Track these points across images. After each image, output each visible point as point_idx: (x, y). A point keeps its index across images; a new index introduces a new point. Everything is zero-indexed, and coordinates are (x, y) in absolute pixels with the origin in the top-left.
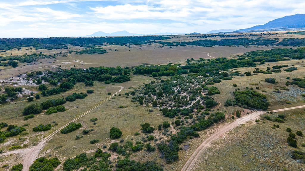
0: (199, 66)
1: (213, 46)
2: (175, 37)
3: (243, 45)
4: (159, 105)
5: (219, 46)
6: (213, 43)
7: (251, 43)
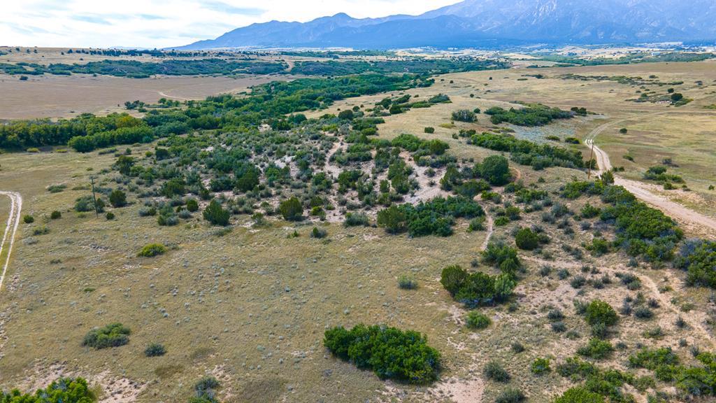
3: (225, 74)
4: (305, 213)
5: (169, 76)
6: (147, 68)
7: (237, 70)
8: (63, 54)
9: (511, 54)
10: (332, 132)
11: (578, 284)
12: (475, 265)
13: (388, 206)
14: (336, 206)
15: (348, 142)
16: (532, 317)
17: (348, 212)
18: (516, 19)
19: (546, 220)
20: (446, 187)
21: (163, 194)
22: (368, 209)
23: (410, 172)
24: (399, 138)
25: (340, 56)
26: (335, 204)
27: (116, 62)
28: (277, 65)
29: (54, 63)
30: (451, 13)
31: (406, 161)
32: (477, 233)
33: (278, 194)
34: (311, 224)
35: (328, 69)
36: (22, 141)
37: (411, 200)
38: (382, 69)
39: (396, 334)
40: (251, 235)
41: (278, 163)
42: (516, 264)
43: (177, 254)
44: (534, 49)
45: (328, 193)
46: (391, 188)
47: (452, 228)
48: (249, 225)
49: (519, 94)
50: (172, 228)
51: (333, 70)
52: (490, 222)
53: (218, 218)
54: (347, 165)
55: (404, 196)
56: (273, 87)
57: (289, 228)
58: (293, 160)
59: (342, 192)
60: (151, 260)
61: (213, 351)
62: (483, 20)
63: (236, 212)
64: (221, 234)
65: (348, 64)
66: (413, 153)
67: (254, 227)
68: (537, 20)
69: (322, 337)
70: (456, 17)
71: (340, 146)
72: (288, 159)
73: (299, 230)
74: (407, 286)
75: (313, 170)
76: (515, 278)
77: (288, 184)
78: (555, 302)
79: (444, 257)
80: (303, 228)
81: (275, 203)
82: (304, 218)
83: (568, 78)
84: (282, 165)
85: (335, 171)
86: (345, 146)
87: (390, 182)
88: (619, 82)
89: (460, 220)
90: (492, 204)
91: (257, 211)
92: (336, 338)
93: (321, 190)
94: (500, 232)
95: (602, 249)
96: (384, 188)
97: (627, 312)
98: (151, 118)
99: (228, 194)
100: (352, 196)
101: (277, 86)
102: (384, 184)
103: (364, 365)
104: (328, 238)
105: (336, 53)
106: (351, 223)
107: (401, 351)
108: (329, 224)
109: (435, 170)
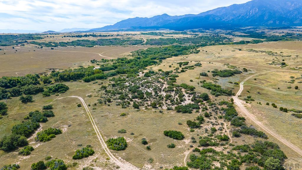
0: (113, 67)
1: (95, 46)
2: (47, 36)
3: (121, 45)
4: (157, 106)
5: (100, 46)
6: (92, 43)
7: (125, 43)
8: (62, 37)
9: (236, 33)
10: (163, 80)
11: (213, 125)
12: (195, 120)
13: (178, 105)
14: (165, 104)
15: (168, 85)
16: (202, 130)
17: (168, 106)
18: (240, 16)
19: (213, 110)
20: (192, 101)
21: (119, 99)
22: (173, 106)
23: (184, 96)
24: (182, 84)
25: (164, 35)
26: (164, 104)
27: (81, 40)
28: (140, 41)
29: (61, 41)
30: (211, 13)
31: (183, 92)
32: (197, 113)
33: (150, 100)
34: (159, 109)
35: (159, 43)
36: (68, 78)
37: (183, 104)
38: (181, 42)
39: (176, 132)
40: (145, 111)
41: (148, 90)
42: (203, 120)
43: (129, 115)
44: (247, 29)
45: (163, 101)
46: (179, 100)
47: (192, 111)
48: (144, 109)
49: (230, 59)
50: (126, 109)
51: (162, 43)
52: (200, 110)
53: (136, 107)
54: (167, 92)
55: (182, 102)
56: (140, 53)
57: (154, 110)
58: (153, 90)
59: (166, 100)
60: (123, 116)
61: (143, 134)
62: (225, 16)
63: (140, 105)
64: (138, 111)
65: (168, 39)
66: (185, 90)
67: (145, 109)
68: (249, 16)
69: (163, 132)
70: (213, 15)
71: (166, 86)
72: (151, 89)
73: (156, 110)
74: (180, 124)
75: (158, 93)
76: (202, 123)
77: (152, 97)
78: (208, 128)
79: (188, 118)
80: (157, 110)
81: (149, 103)
82: (157, 107)
83: (250, 51)
84: (150, 92)
85: (164, 94)
86: (167, 86)
87: (178, 98)
88: (268, 54)
89: (194, 109)
90: (203, 106)
91: (145, 105)
92: (166, 132)
93: (161, 100)
94: (202, 113)
95: (221, 118)
96: (177, 100)
97: (219, 129)
98: (102, 68)
99: (137, 100)
100: (169, 102)
101: (142, 53)
102: (177, 98)
103: (171, 137)
104: (163, 113)
105: (163, 33)
106: (169, 109)
107: (177, 134)
108: (163, 109)
109: (190, 95)
